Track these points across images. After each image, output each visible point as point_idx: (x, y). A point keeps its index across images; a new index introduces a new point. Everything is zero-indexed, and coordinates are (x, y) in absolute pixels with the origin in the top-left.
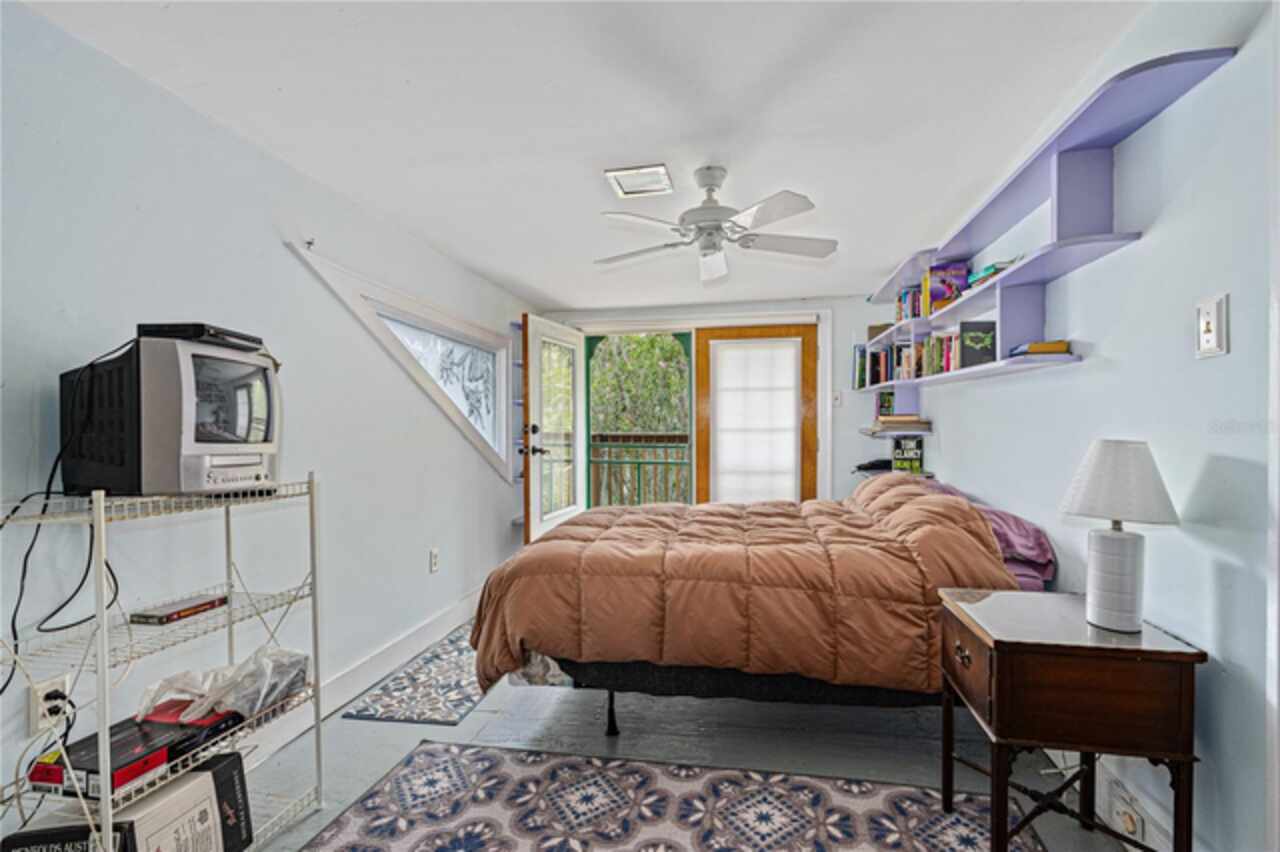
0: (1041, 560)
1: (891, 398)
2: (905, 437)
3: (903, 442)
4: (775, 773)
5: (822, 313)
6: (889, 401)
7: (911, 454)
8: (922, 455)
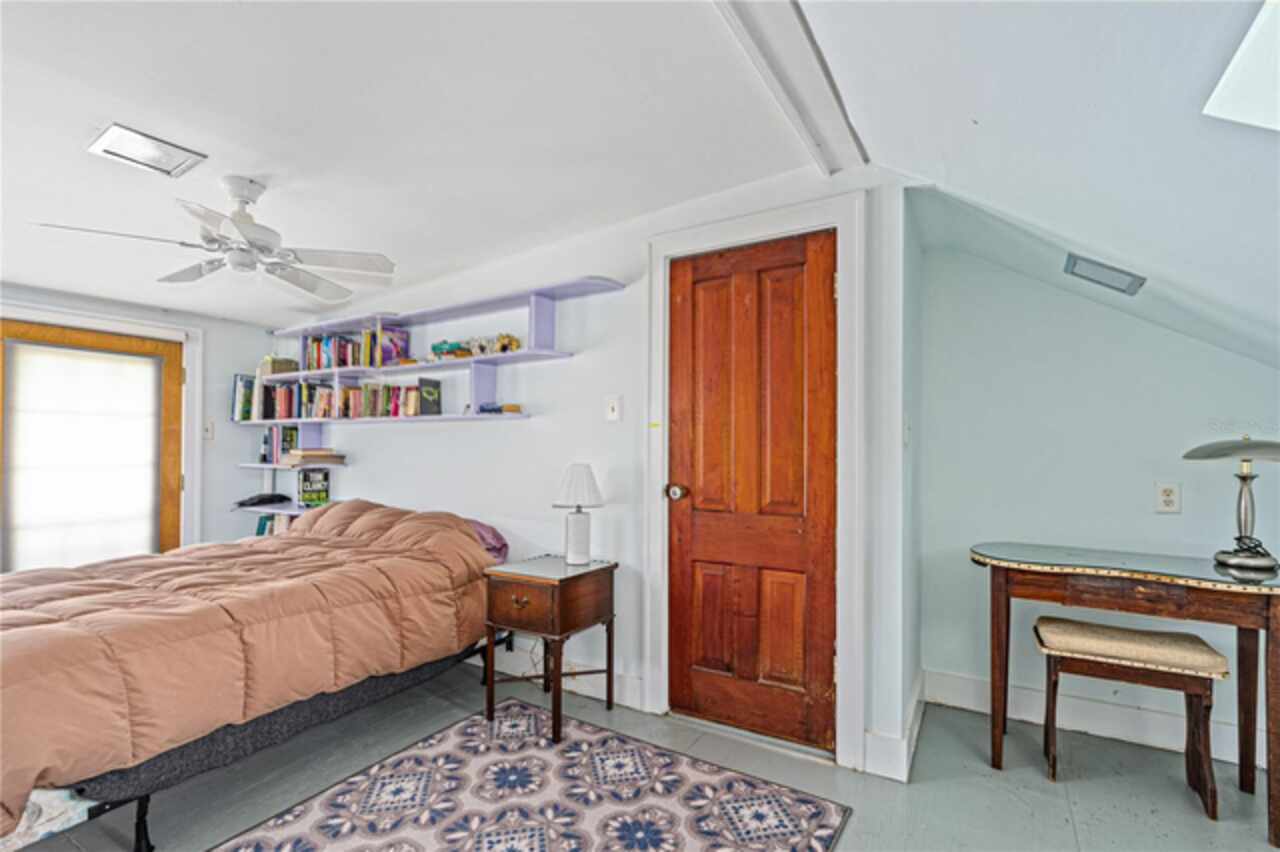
0: (498, 546)
1: (294, 433)
2: (314, 470)
3: (312, 475)
4: (371, 767)
5: (192, 330)
6: (291, 436)
7: (318, 486)
8: (328, 486)
